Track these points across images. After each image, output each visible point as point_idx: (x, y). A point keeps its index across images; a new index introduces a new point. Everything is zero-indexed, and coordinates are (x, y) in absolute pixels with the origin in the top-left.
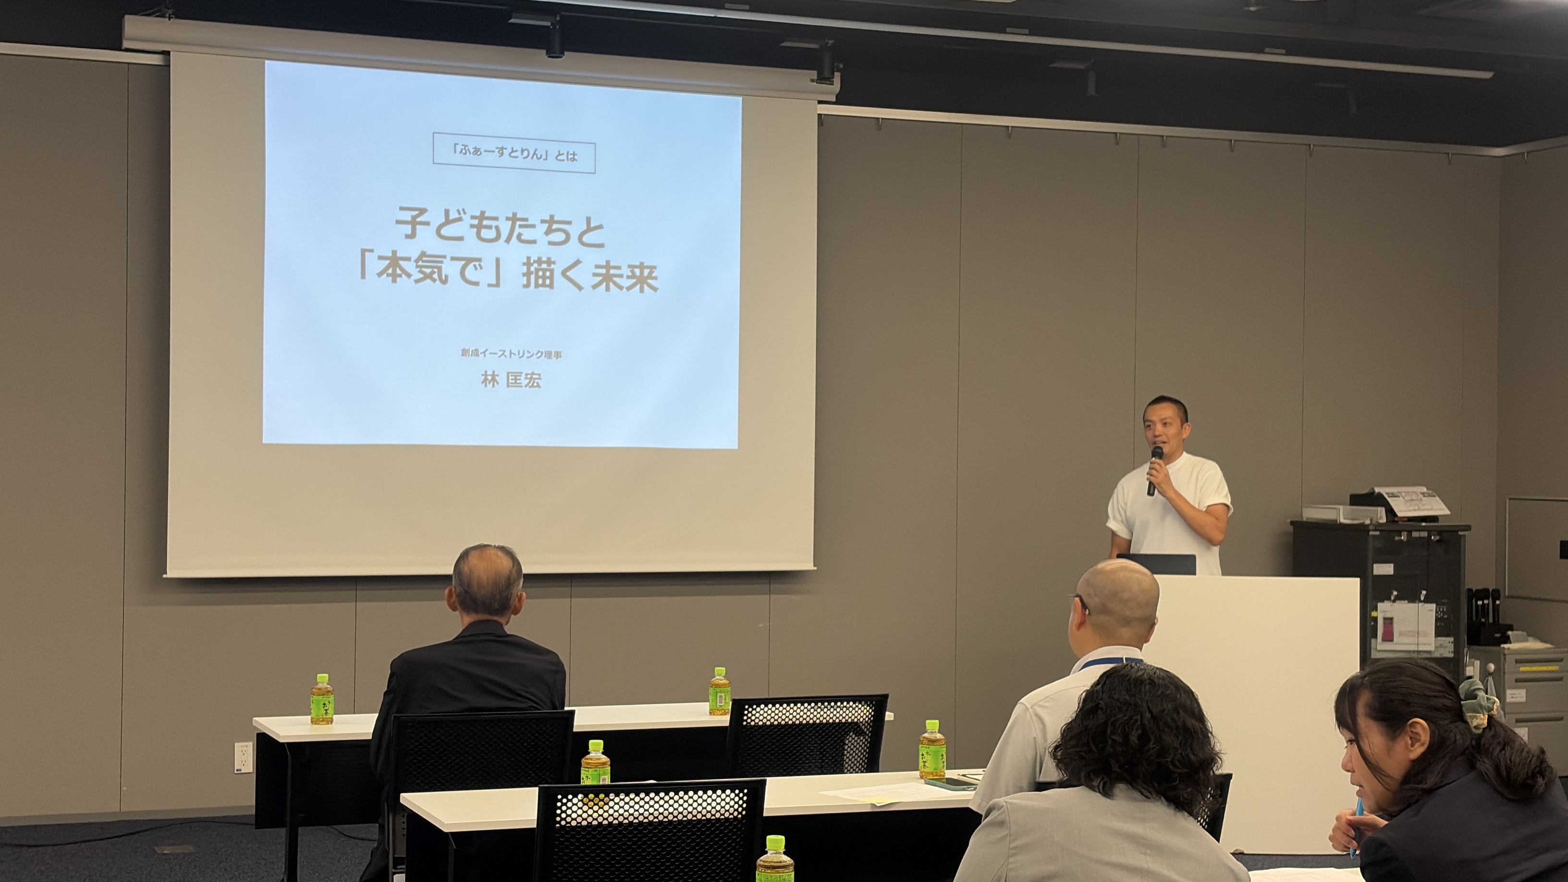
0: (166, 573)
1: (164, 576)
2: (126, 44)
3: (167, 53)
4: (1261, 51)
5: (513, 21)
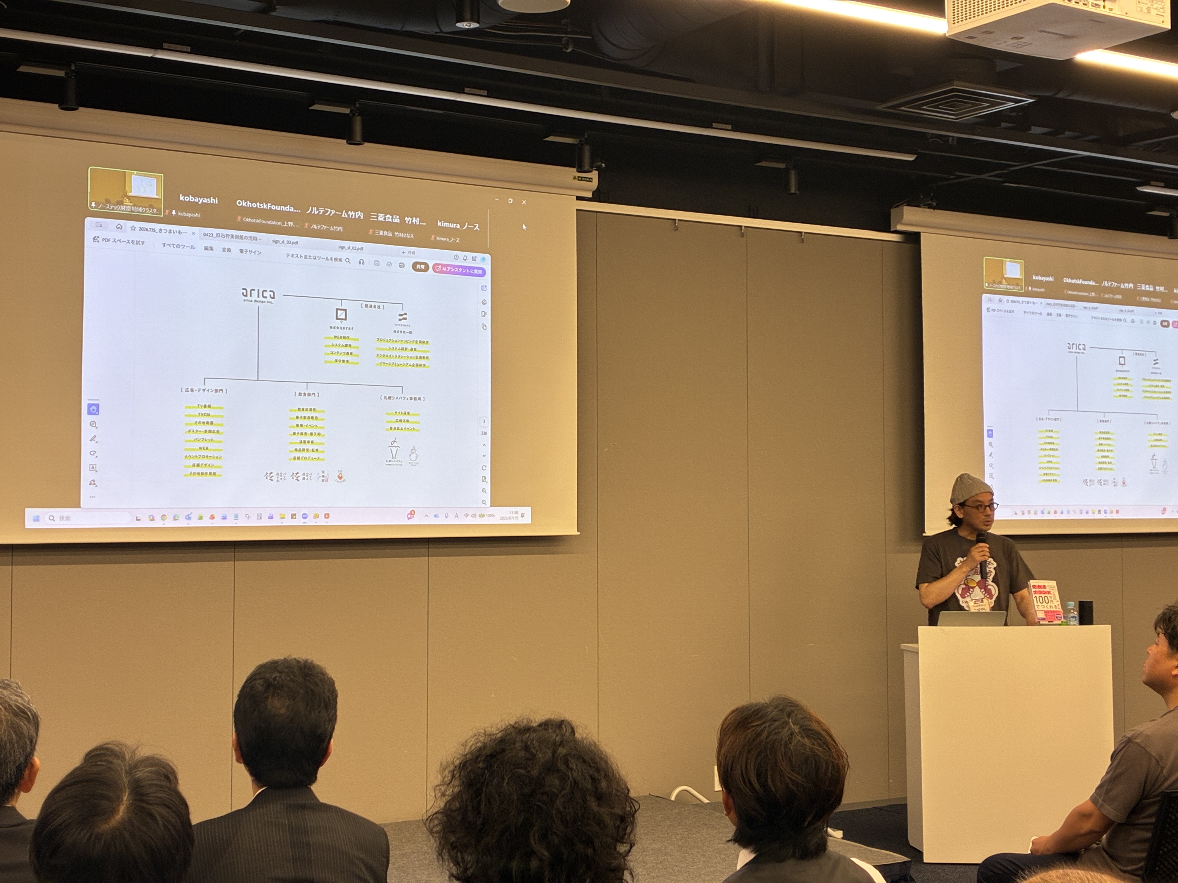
4: (709, 126)
5: (316, 107)
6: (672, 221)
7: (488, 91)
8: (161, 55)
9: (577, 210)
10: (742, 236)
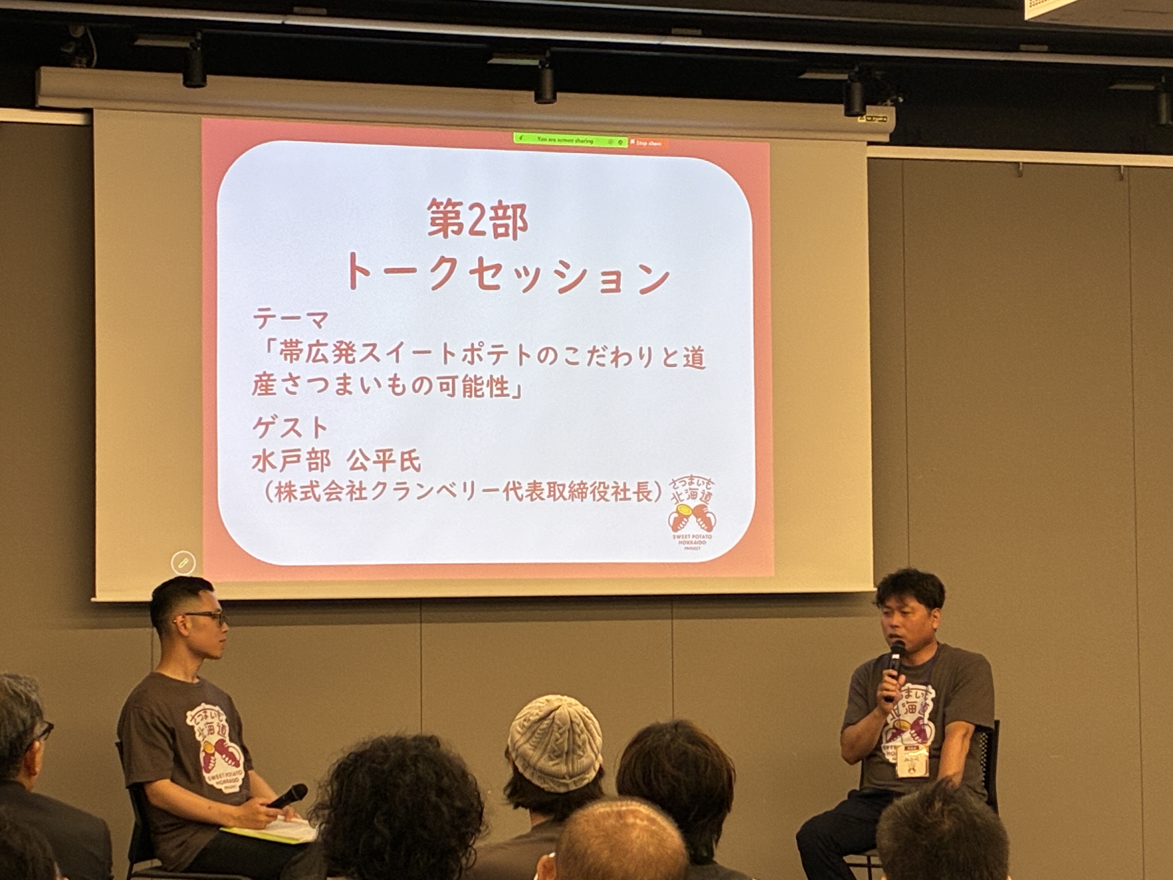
0: (94, 596)
1: (93, 599)
2: (42, 102)
3: (88, 112)
5: (494, 61)
6: (1014, 165)
7: (703, 30)
8: (292, 21)
9: (869, 158)
10: (1122, 178)
